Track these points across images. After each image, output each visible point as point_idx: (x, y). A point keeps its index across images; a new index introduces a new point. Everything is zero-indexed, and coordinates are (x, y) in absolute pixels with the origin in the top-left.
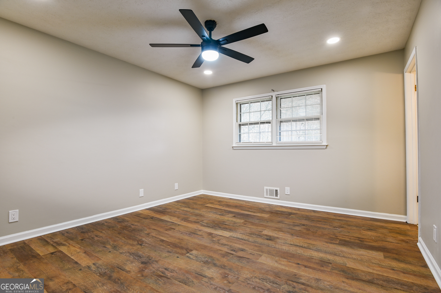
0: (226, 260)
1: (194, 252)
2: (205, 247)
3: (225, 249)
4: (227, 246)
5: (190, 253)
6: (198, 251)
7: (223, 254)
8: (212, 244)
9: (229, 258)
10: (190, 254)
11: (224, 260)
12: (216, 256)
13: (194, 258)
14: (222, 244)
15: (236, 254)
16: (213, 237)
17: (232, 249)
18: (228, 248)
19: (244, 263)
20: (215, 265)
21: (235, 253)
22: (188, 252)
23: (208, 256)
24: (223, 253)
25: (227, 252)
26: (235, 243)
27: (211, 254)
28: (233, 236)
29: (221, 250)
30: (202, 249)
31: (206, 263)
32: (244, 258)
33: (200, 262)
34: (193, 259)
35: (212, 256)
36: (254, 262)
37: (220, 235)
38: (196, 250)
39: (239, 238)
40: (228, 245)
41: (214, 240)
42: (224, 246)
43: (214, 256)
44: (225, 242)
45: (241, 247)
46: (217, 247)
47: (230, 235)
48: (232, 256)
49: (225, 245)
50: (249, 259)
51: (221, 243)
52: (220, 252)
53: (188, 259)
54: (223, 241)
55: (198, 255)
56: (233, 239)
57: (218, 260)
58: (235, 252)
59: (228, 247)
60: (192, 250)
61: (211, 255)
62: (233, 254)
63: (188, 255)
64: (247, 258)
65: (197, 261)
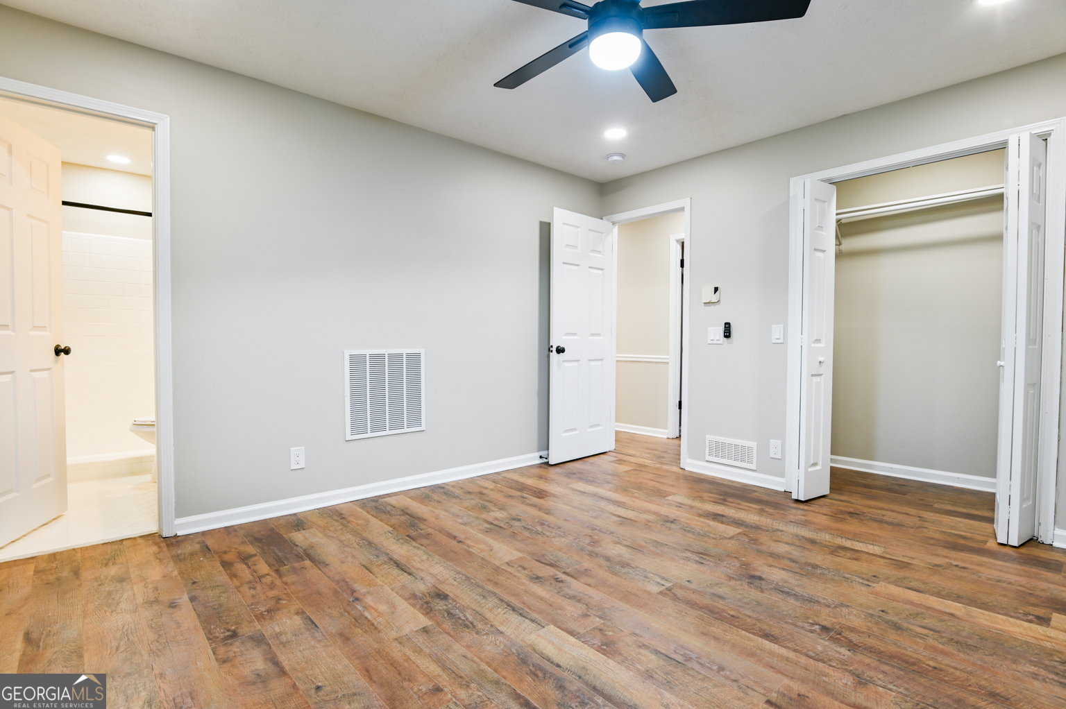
0: (583, 564)
1: (655, 589)
2: (628, 597)
3: (576, 586)
4: (569, 592)
5: (664, 587)
6: (645, 591)
7: (586, 575)
8: (606, 606)
9: (577, 567)
10: (663, 585)
11: (587, 564)
12: (603, 574)
13: (652, 575)
14: (579, 601)
15: (558, 573)
16: (601, 630)
17: (560, 585)
18: (569, 587)
19: (552, 555)
20: (608, 559)
21: (557, 575)
22: (669, 589)
23: (619, 576)
24: (585, 579)
25: (575, 578)
26: (542, 599)
27: (613, 579)
28: (534, 625)
29: (589, 585)
30: (635, 595)
31: (625, 565)
32: (545, 564)
33: (637, 567)
34: (652, 573)
35: (611, 575)
36: (532, 554)
37: (574, 636)
38: (649, 593)
39: (520, 614)
40: (565, 596)
41: (600, 618)
42: (576, 594)
43: (606, 573)
44: (569, 608)
45: (536, 589)
46: (596, 595)
47: (542, 632)
48: (567, 571)
49: (572, 597)
50: (537, 561)
51: (581, 605)
52: (590, 581)
53: (663, 575)
54: (572, 609)
55: (643, 580)
56: (540, 612)
57: (600, 566)
58: (557, 577)
59: (567, 590)
60: (661, 593)
61: (614, 577)
62: (564, 573)
63: (668, 585)
64: (539, 561)
65: (645, 570)
